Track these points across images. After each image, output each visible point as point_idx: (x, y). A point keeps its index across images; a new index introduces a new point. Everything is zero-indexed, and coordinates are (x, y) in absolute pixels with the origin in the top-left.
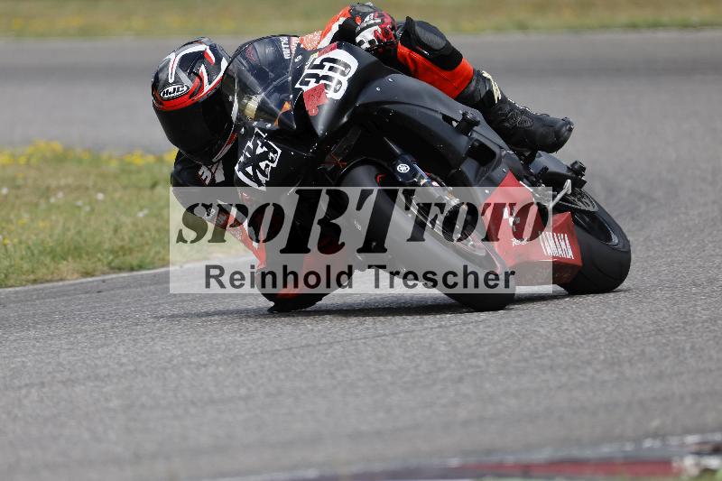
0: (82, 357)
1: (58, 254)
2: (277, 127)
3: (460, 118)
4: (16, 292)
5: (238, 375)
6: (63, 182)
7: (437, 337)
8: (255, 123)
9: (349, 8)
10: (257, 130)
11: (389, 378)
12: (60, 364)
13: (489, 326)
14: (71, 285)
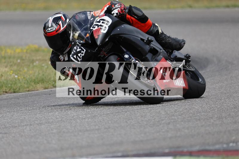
0: (44, 116)
1: (36, 82)
2: (84, 42)
3: (146, 39)
4: (22, 94)
5: (95, 122)
6: (38, 58)
7: (161, 109)
8: (77, 41)
9: (110, 2)
10: (77, 43)
11: (145, 123)
12: (37, 118)
13: (178, 106)
14: (40, 92)
